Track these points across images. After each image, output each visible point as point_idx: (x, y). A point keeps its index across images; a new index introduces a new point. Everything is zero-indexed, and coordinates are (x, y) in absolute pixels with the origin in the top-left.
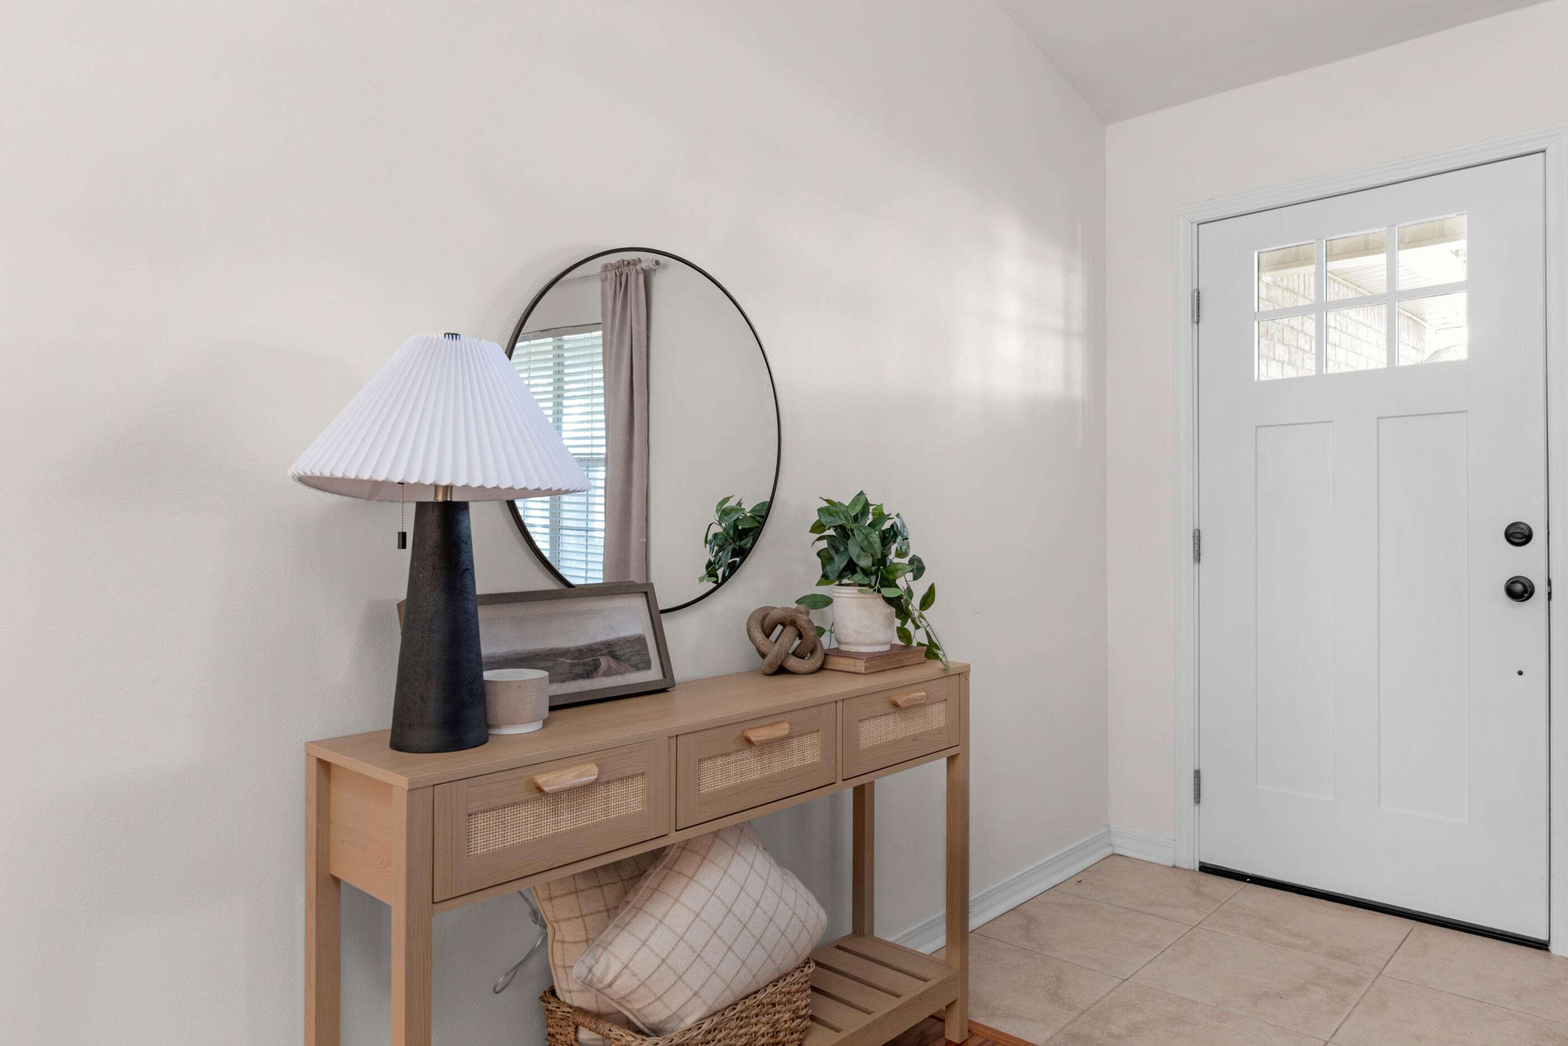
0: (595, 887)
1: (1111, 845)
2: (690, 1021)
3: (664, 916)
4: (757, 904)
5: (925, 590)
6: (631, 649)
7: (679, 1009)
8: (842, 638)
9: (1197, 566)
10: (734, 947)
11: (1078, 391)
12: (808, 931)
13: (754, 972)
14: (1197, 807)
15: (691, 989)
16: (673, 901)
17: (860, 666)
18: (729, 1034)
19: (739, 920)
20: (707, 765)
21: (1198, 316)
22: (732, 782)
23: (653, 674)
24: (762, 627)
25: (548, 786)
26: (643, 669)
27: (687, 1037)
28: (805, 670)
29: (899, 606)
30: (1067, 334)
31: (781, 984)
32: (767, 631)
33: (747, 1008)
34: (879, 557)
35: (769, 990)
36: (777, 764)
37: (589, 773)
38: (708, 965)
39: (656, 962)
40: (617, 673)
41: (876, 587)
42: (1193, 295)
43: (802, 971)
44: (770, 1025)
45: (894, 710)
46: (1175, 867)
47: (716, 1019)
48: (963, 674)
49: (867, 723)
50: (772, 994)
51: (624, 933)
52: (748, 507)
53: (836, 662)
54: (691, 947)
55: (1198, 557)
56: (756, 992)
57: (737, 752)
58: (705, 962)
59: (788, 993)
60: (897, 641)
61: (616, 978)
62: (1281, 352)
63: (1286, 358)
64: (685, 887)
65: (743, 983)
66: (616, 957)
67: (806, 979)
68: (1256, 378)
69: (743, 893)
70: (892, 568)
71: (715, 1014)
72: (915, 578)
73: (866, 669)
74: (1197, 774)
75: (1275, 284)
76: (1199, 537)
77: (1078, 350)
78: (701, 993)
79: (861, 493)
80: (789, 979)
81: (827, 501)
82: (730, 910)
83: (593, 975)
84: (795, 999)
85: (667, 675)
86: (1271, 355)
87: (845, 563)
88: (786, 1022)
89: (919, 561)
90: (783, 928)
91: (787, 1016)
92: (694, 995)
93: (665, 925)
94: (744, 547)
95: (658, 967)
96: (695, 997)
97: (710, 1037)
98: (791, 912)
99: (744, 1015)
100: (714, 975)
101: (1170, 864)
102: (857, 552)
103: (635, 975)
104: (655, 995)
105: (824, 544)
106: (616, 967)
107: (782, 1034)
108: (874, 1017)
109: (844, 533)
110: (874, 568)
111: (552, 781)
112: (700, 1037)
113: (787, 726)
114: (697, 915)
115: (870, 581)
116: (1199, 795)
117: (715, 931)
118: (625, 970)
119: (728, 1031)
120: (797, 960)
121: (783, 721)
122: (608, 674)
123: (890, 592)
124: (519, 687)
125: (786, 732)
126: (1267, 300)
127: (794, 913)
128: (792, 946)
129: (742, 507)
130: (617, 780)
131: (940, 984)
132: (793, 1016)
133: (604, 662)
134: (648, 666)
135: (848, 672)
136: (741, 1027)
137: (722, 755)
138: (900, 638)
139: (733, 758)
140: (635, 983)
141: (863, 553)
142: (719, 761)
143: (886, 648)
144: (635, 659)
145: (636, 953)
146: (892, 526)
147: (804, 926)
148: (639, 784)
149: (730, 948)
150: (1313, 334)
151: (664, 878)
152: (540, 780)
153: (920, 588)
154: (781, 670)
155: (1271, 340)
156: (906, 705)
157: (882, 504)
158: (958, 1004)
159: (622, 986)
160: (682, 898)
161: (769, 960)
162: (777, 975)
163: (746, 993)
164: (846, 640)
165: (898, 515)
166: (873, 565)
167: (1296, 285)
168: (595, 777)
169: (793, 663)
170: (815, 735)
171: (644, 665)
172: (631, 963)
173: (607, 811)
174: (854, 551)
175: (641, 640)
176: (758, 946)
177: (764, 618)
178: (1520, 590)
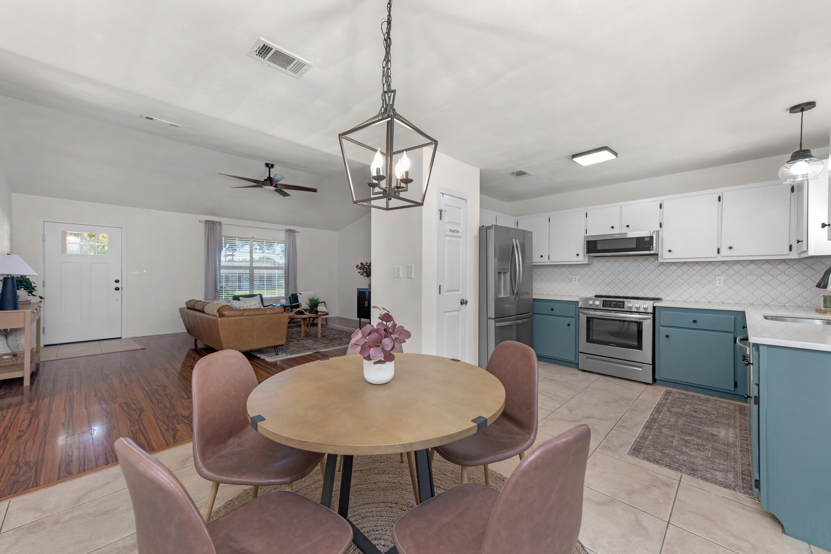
9: (44, 288)
14: (43, 334)
21: (45, 240)
42: (43, 235)
55: (44, 286)
68: (67, 254)
74: (44, 328)
76: (44, 282)
86: (69, 249)
116: (44, 332)
155: (69, 246)
178: (117, 289)
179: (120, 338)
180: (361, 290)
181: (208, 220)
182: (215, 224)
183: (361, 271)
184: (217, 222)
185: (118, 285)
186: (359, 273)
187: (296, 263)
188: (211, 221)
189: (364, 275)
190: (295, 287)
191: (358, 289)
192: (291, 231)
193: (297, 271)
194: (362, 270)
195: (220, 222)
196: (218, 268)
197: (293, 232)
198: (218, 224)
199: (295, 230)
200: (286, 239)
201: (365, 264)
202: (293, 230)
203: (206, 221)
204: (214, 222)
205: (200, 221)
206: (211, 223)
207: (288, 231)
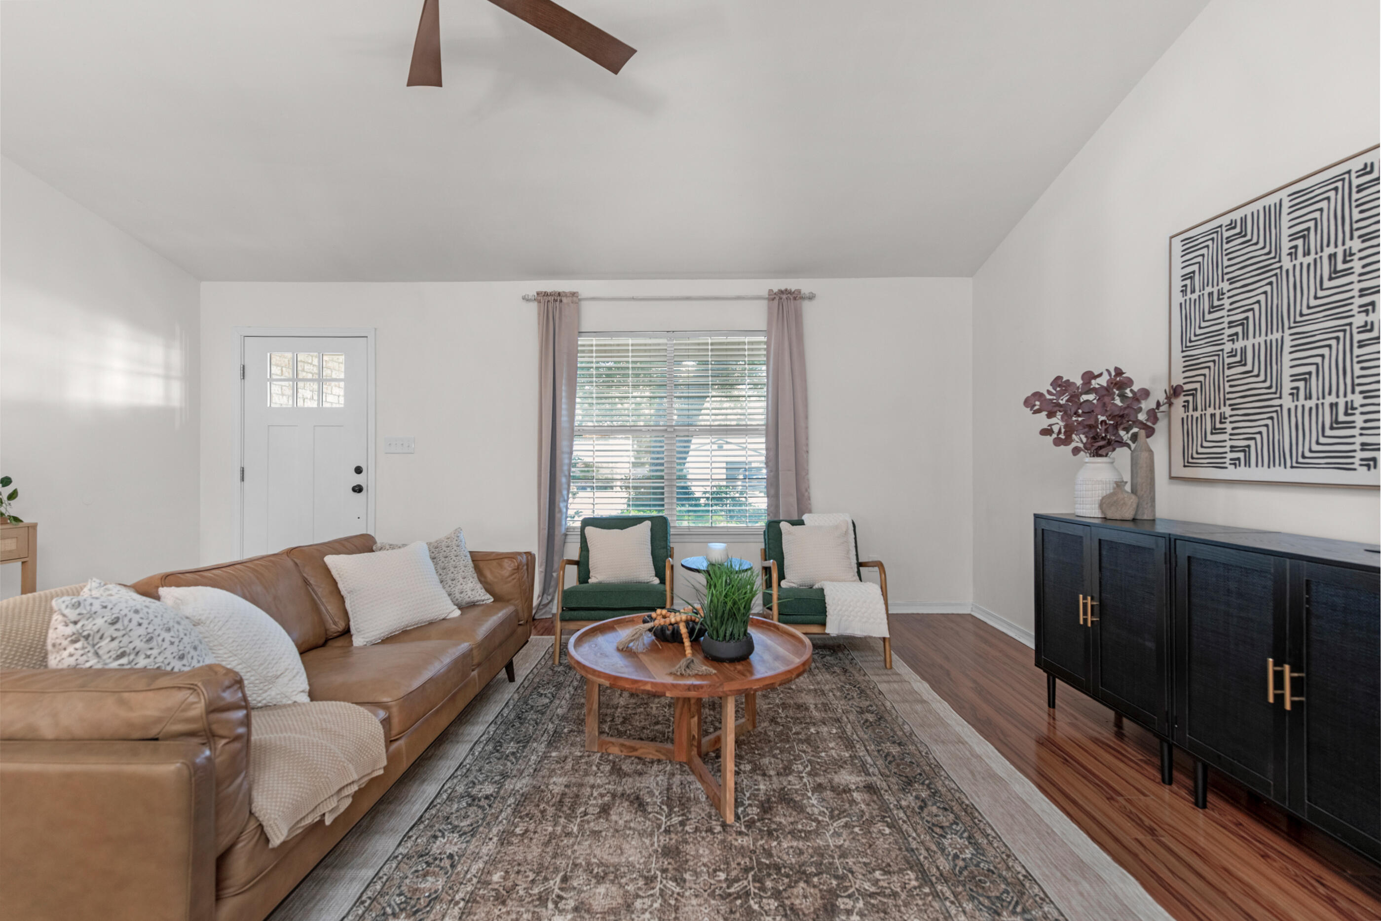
9: (240, 483)
21: (244, 376)
42: (242, 367)
48: (34, 526)
55: (243, 479)
68: (268, 405)
76: (244, 471)
178: (358, 489)
180: (1054, 527)
181: (543, 291)
182: (561, 301)
183: (1053, 420)
184: (566, 295)
185: (359, 480)
186: (1046, 432)
188: (552, 294)
189: (1073, 445)
190: (802, 496)
191: (1037, 517)
192: (784, 297)
194: (1059, 415)
195: (574, 294)
196: (565, 432)
197: (795, 299)
198: (569, 300)
199: (799, 291)
200: (769, 323)
201: (1079, 382)
202: (792, 293)
203: (538, 294)
204: (559, 294)
205: (526, 299)
206: (551, 299)
207: (777, 298)
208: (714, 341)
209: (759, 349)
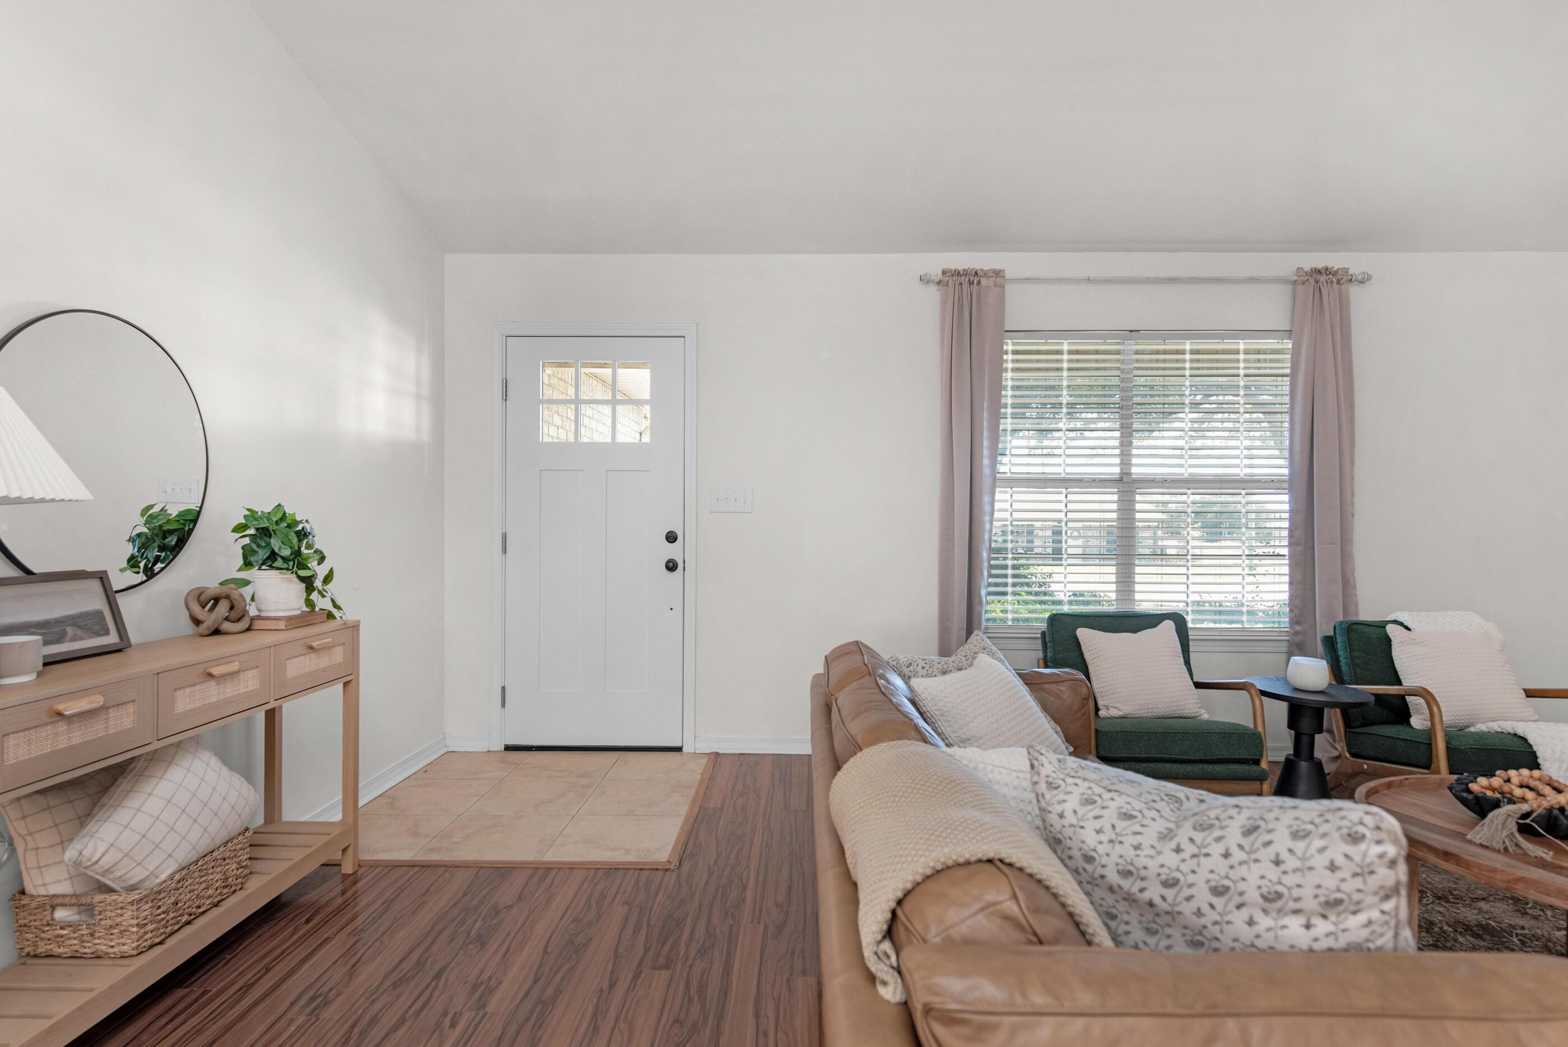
0: (66, 803)
1: (446, 746)
2: (163, 877)
3: (141, 806)
4: (214, 789)
5: (326, 572)
6: (92, 621)
7: (156, 869)
8: (263, 608)
9: (504, 555)
10: (199, 820)
11: (426, 437)
12: (249, 805)
13: (213, 835)
14: (503, 709)
15: (166, 853)
16: (147, 795)
17: (282, 625)
18: (193, 882)
19: (202, 801)
20: (180, 693)
21: (506, 396)
22: (197, 705)
23: (112, 639)
24: (199, 601)
25: (68, 711)
26: (104, 635)
27: (163, 886)
28: (237, 631)
29: (308, 582)
30: (418, 397)
31: (230, 845)
32: (203, 605)
33: (206, 863)
34: (297, 549)
35: (221, 849)
36: (229, 690)
37: (98, 701)
38: (179, 834)
39: (138, 837)
40: (81, 639)
41: (294, 570)
42: (503, 382)
43: (244, 835)
44: (222, 873)
45: (311, 651)
46: (489, 751)
47: (184, 873)
48: (355, 627)
49: (290, 661)
50: (224, 851)
51: (107, 823)
52: (173, 511)
53: (258, 624)
54: (165, 824)
55: (504, 551)
56: (213, 852)
57: (200, 683)
58: (177, 833)
59: (235, 850)
60: (305, 609)
61: (103, 855)
62: (557, 420)
63: (560, 424)
64: (156, 785)
65: (204, 844)
66: (103, 840)
67: (247, 840)
68: (541, 440)
69: (203, 783)
70: (305, 556)
71: (182, 869)
72: (319, 564)
73: (286, 626)
74: (503, 688)
75: (553, 375)
76: (506, 537)
77: (426, 408)
78: (174, 855)
79: (279, 505)
80: (235, 841)
81: (248, 510)
82: (194, 795)
83: (83, 856)
84: (239, 854)
85: (124, 638)
86: (551, 422)
87: (268, 554)
88: (233, 870)
89: (321, 552)
90: (233, 805)
91: (235, 866)
92: (169, 856)
93: (143, 812)
94: (170, 544)
95: (140, 841)
96: (169, 858)
97: (180, 885)
98: (238, 793)
99: (204, 867)
100: (183, 841)
101: (486, 750)
102: (278, 546)
103: (120, 850)
104: (136, 862)
105: (247, 541)
106: (102, 847)
107: (230, 879)
108: (293, 862)
109: (264, 533)
110: (291, 557)
111: (70, 708)
112: (173, 885)
113: (237, 663)
114: (169, 801)
115: (289, 565)
116: (505, 702)
117: (183, 811)
118: (112, 848)
119: (192, 880)
120: (242, 827)
121: (234, 661)
122: (74, 639)
123: (303, 573)
124: (21, 647)
125: (237, 668)
126: (549, 385)
127: (240, 793)
128: (239, 816)
129: (168, 512)
130: (114, 706)
131: (340, 834)
132: (238, 866)
133: (70, 631)
134: (107, 632)
135: (270, 630)
136: (202, 877)
137: (190, 686)
138: (307, 606)
139: (198, 687)
140: (120, 855)
141: (283, 546)
142: (188, 690)
143: (298, 613)
144: (96, 628)
145: (120, 834)
146: (303, 528)
147: (247, 802)
148: (131, 708)
149: (195, 821)
150: (573, 419)
151: (136, 782)
152: (60, 707)
153: (321, 571)
154: (216, 632)
155: (551, 411)
156: (319, 647)
157: (295, 513)
158: (352, 846)
159: (106, 862)
160: (155, 792)
161: (223, 827)
162: (227, 839)
163: (206, 852)
164: (267, 609)
165: (307, 521)
166: (291, 554)
167: (567, 377)
168: (102, 703)
169: (226, 626)
170: (255, 670)
171: (104, 632)
172: (116, 843)
173: (107, 728)
174: (275, 543)
175: (99, 614)
176: (216, 817)
177: (200, 595)
178: (671, 566)
179: (679, 749)
181: (953, 268)
182: (979, 283)
184: (986, 274)
185: (673, 551)
187: (1352, 445)
188: (966, 273)
190: (1347, 583)
192: (1323, 278)
193: (1353, 495)
195: (998, 273)
196: (987, 482)
197: (1338, 282)
198: (991, 281)
199: (1346, 271)
200: (1299, 320)
202: (1335, 273)
203: (944, 272)
204: (977, 273)
205: (925, 280)
206: (964, 280)
207: (1312, 281)
208: (1196, 347)
209: (1282, 361)
